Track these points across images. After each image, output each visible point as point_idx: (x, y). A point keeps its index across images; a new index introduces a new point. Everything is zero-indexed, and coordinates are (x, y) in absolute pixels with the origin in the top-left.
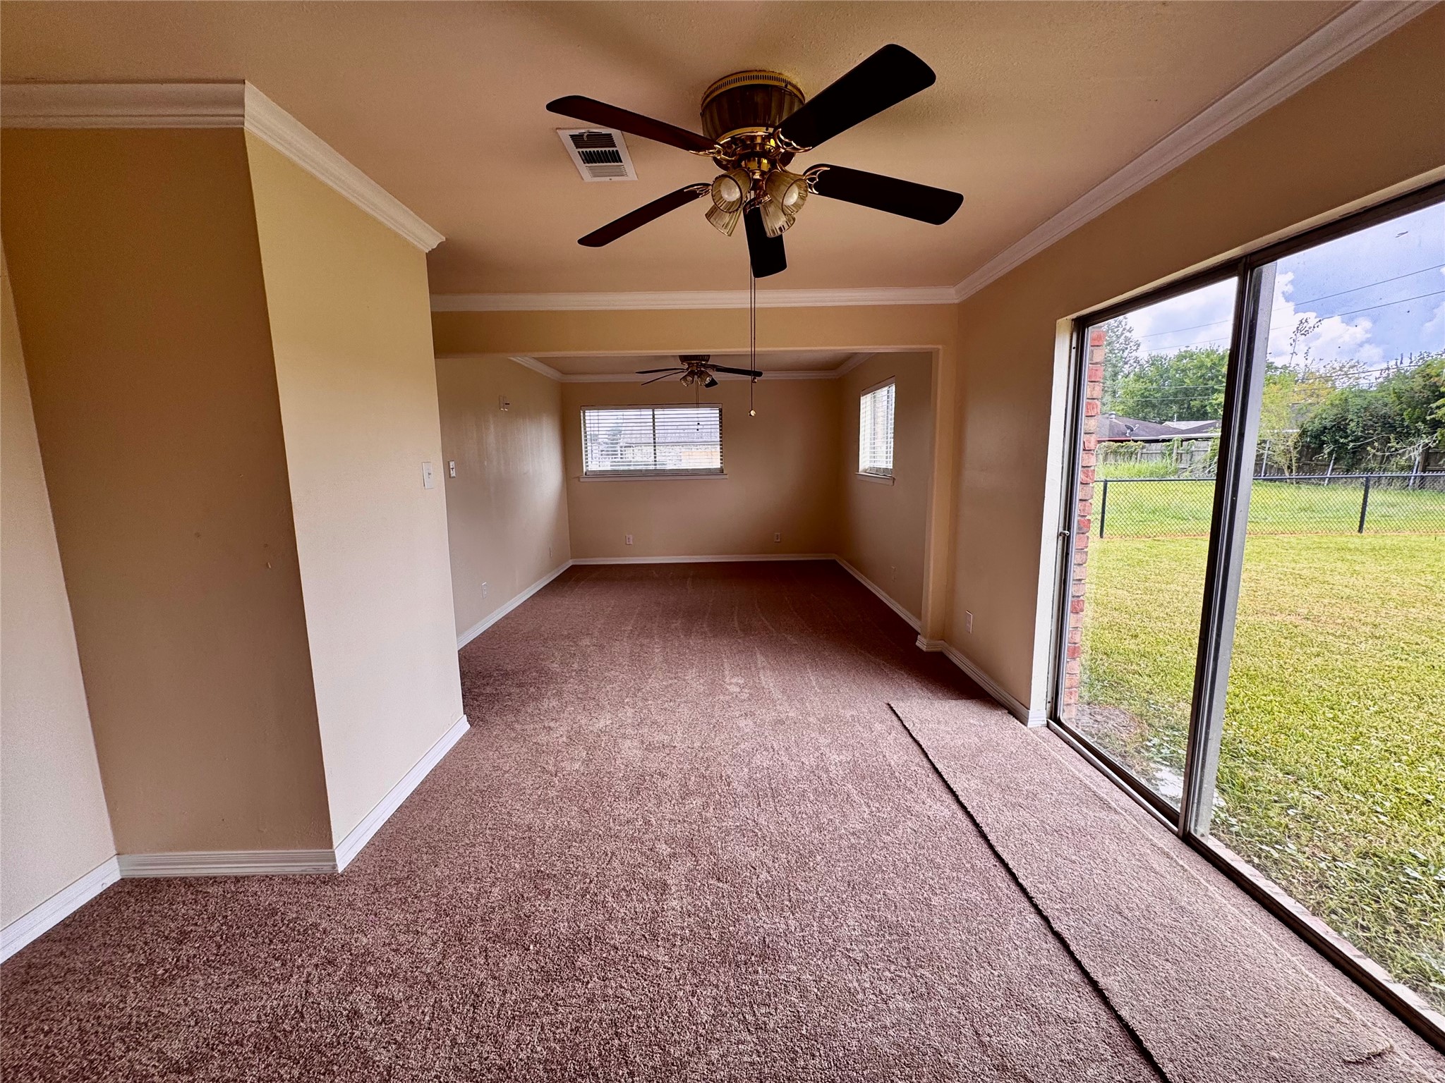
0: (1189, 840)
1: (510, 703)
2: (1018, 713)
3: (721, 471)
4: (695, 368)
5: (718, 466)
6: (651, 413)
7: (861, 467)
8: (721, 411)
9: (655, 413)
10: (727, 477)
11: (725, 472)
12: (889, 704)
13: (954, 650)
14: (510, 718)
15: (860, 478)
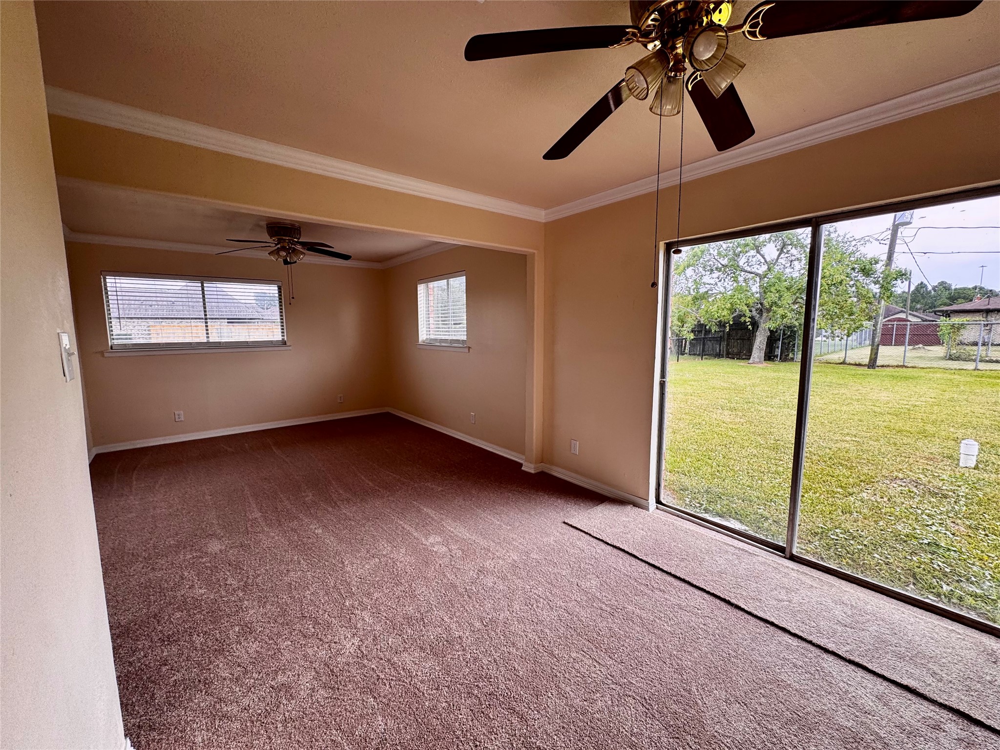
0: (793, 558)
1: (179, 676)
2: (638, 504)
3: (284, 343)
4: (286, 245)
5: (279, 338)
6: (200, 285)
7: (420, 339)
8: (279, 288)
9: (205, 285)
10: (290, 348)
11: (288, 344)
12: (564, 523)
13: (555, 468)
14: (201, 700)
15: (418, 347)
